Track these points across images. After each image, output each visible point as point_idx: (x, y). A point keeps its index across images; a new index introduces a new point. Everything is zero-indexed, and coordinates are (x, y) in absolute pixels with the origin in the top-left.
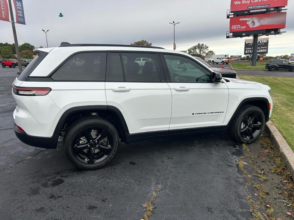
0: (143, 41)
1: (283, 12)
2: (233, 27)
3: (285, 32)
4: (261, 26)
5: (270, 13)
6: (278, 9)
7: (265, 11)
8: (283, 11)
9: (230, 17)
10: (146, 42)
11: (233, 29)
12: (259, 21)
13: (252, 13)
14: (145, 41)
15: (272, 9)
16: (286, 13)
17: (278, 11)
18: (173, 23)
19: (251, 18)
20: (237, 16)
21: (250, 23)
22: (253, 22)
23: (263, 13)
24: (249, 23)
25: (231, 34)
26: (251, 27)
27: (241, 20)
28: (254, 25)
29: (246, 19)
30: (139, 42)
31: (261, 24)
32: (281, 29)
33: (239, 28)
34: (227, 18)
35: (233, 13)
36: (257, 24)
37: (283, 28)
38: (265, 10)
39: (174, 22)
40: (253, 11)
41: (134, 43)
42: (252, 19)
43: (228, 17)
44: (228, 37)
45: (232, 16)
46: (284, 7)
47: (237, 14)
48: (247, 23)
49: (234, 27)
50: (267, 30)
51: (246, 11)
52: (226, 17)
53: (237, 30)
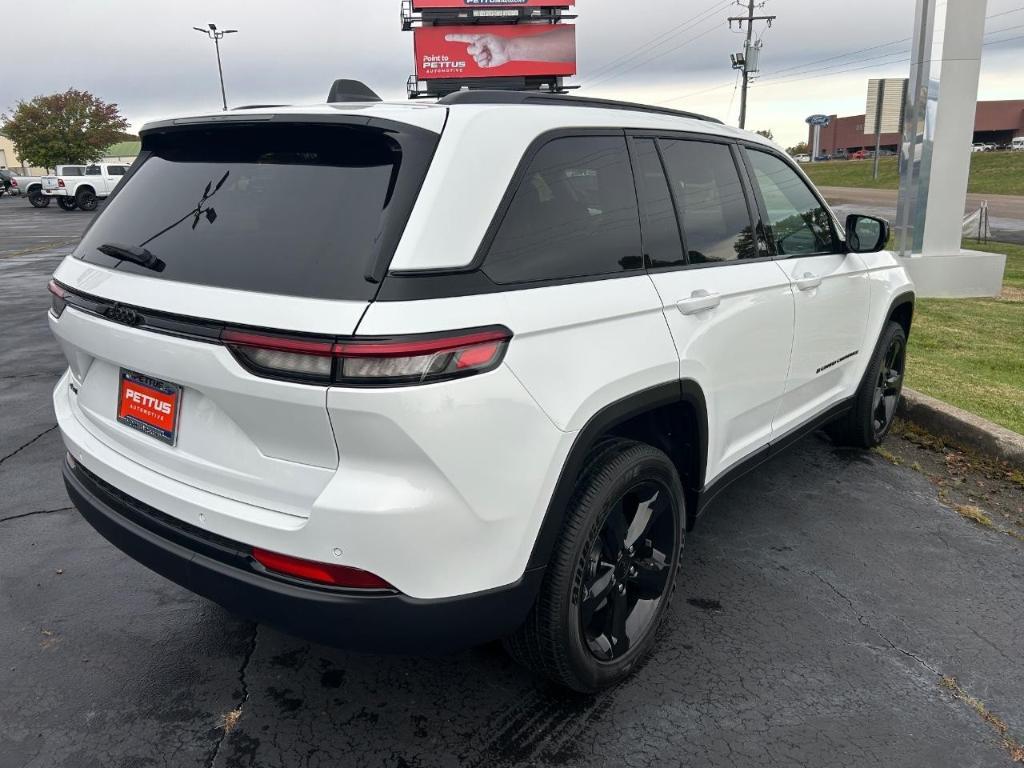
0: (77, 94)
1: (565, 25)
2: (427, 61)
3: (577, 87)
4: (511, 64)
5: (530, 26)
6: (551, 13)
7: (515, 16)
8: (564, 21)
9: (413, 25)
10: (90, 97)
11: (429, 68)
12: (503, 49)
13: (479, 18)
14: (84, 95)
15: (537, 12)
16: (573, 27)
17: (550, 19)
18: (208, 28)
19: (477, 37)
20: (435, 24)
21: (477, 53)
22: (486, 50)
23: (511, 23)
24: (475, 51)
25: (423, 86)
26: (481, 65)
27: (449, 38)
28: (489, 60)
29: (465, 39)
30: (57, 98)
31: (509, 57)
32: (564, 78)
33: (445, 65)
34: (404, 29)
35: (419, 15)
36: (498, 59)
37: (569, 75)
38: (515, 13)
39: (213, 27)
40: (482, 13)
41: (34, 101)
42: (482, 38)
43: (407, 27)
44: (414, 95)
45: (419, 24)
46: (567, 8)
47: (437, 19)
48: (470, 51)
49: (431, 63)
50: (527, 77)
51: (462, 10)
52: (401, 26)
53: (442, 73)
